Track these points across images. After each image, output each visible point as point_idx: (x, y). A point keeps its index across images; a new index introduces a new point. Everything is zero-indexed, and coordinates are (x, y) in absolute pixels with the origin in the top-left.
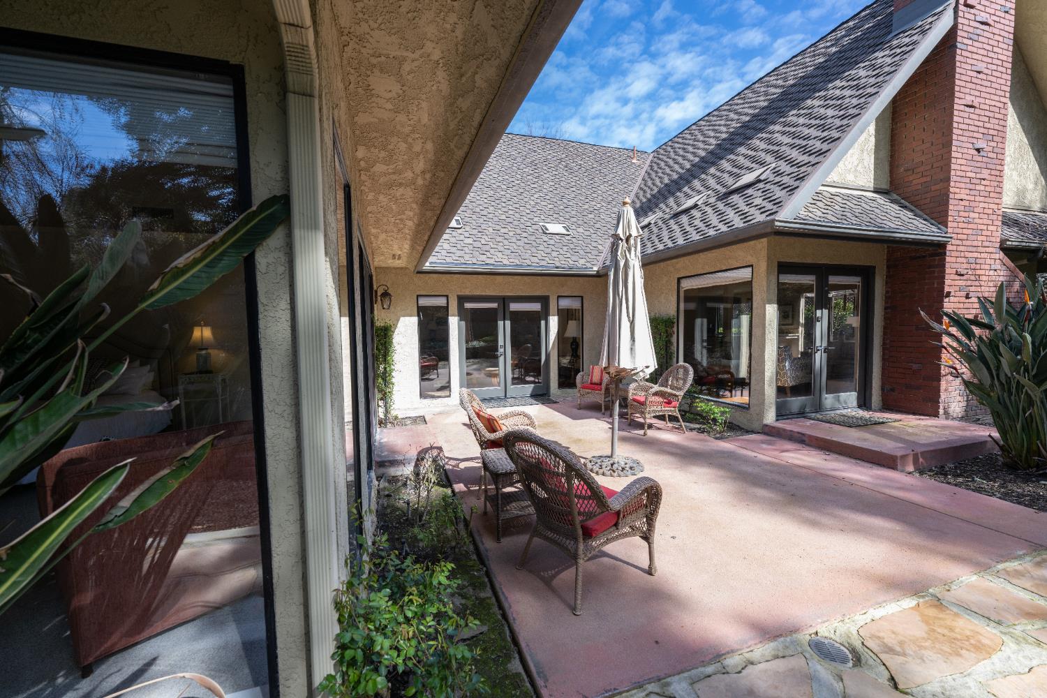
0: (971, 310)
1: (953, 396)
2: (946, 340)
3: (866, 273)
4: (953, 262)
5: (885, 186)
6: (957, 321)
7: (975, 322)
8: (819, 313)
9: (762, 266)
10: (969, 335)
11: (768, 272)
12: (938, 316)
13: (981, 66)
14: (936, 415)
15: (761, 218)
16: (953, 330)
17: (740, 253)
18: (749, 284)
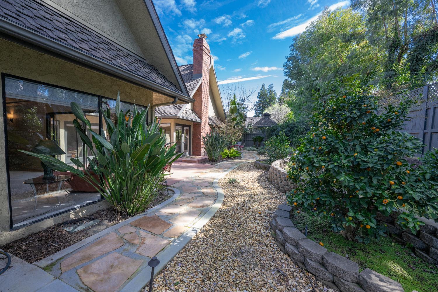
0: (205, 136)
1: (203, 151)
2: (202, 140)
3: (189, 126)
4: (202, 126)
5: (192, 109)
6: (203, 137)
7: (205, 138)
8: (182, 135)
9: (173, 124)
10: (204, 140)
11: (174, 125)
12: (201, 136)
13: (205, 91)
14: (200, 155)
15: (174, 115)
16: (203, 139)
17: (169, 121)
18: (170, 127)
